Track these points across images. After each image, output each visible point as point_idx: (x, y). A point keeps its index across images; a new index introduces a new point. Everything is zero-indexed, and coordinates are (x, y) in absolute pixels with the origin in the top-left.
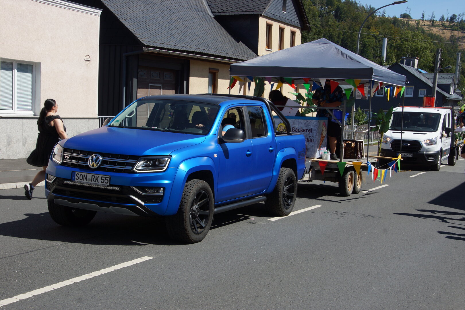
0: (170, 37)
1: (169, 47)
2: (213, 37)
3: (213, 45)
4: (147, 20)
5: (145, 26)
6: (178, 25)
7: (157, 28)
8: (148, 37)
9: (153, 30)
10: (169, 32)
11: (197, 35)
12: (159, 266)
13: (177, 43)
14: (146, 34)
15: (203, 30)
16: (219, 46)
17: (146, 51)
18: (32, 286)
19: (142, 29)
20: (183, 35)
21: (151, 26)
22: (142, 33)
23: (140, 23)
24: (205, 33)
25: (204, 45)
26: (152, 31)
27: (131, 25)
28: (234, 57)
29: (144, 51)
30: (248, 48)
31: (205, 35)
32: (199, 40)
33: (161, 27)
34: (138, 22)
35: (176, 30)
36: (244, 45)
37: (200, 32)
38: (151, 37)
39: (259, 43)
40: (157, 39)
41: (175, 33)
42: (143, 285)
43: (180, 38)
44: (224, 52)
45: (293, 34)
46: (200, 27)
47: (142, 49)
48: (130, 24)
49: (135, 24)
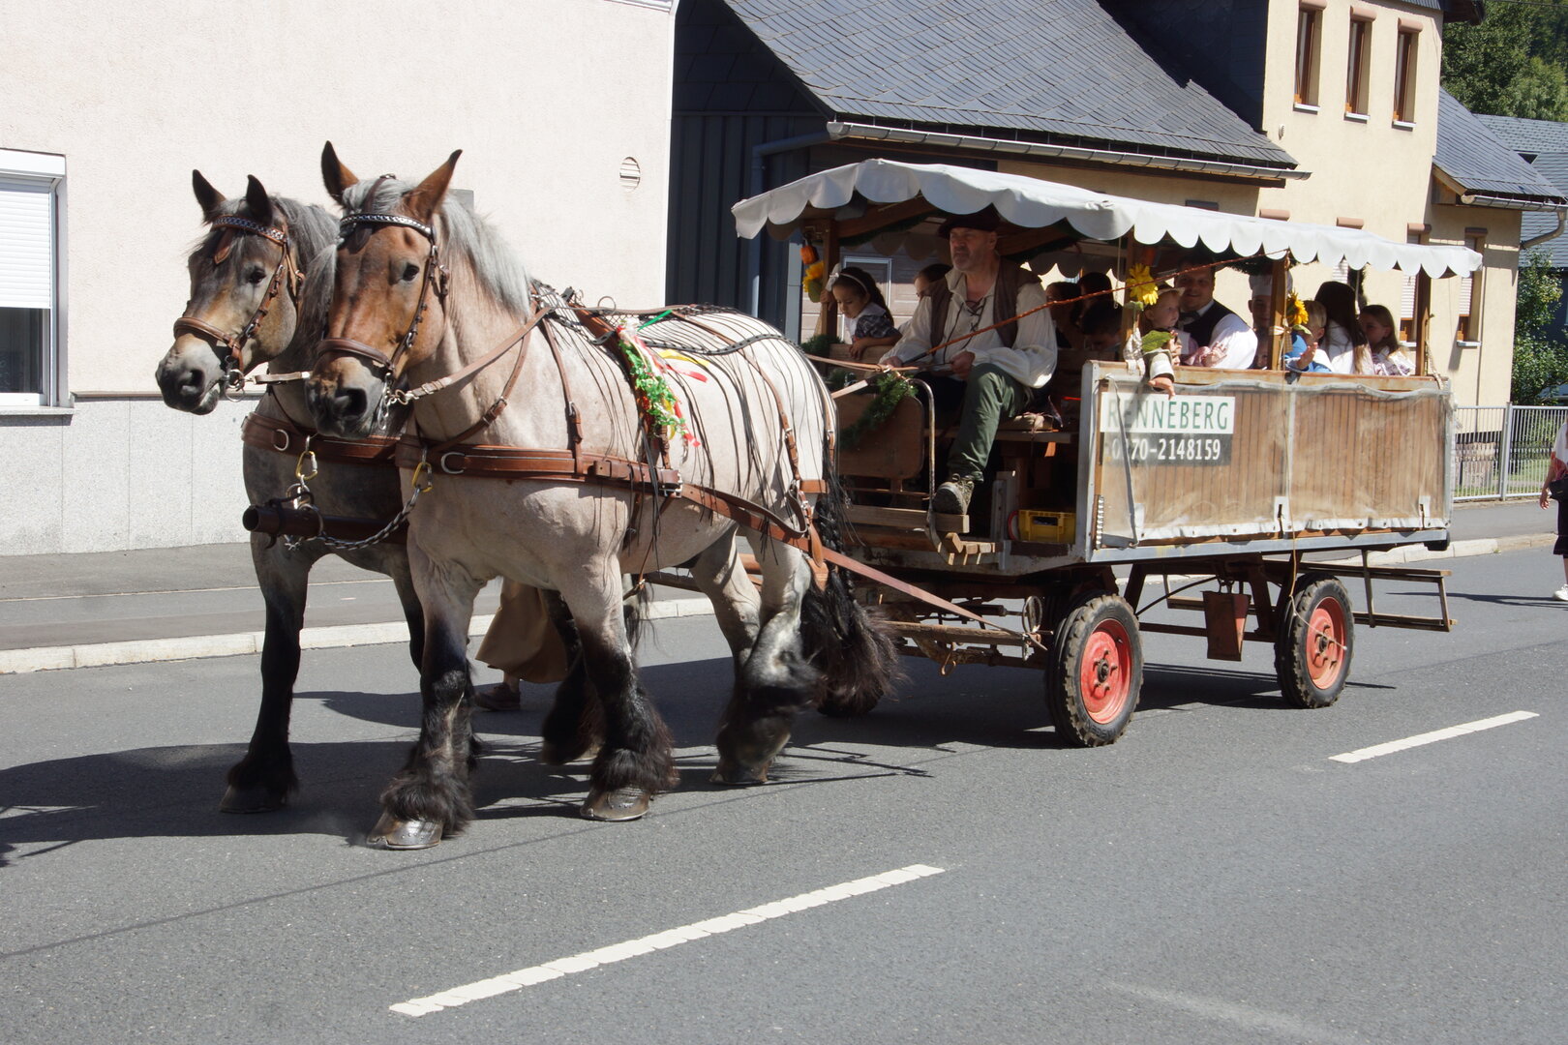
0: (923, 77)
1: (923, 118)
2: (1084, 67)
3: (1086, 98)
4: (840, 14)
5: (831, 39)
6: (953, 28)
7: (876, 46)
8: (846, 81)
9: (862, 52)
10: (918, 58)
11: (1023, 63)
12: (967, 895)
13: (950, 100)
14: (838, 69)
15: (1047, 42)
16: (1111, 103)
17: (840, 135)
18: (586, 938)
19: (822, 50)
20: (971, 66)
21: (852, 37)
22: (823, 67)
23: (814, 28)
24: (1053, 52)
25: (1053, 100)
26: (860, 59)
27: (782, 39)
28: (1168, 144)
29: (832, 135)
30: (1221, 105)
31: (1056, 60)
32: (1033, 81)
33: (890, 40)
34: (809, 24)
35: (944, 48)
36: (1204, 93)
37: (1035, 52)
38: (852, 77)
39: (1266, 85)
40: (876, 85)
41: (943, 61)
42: (930, 949)
43: (961, 79)
44: (1127, 126)
45: (1408, 38)
46: (1037, 30)
47: (824, 129)
48: (778, 36)
49: (798, 33)
